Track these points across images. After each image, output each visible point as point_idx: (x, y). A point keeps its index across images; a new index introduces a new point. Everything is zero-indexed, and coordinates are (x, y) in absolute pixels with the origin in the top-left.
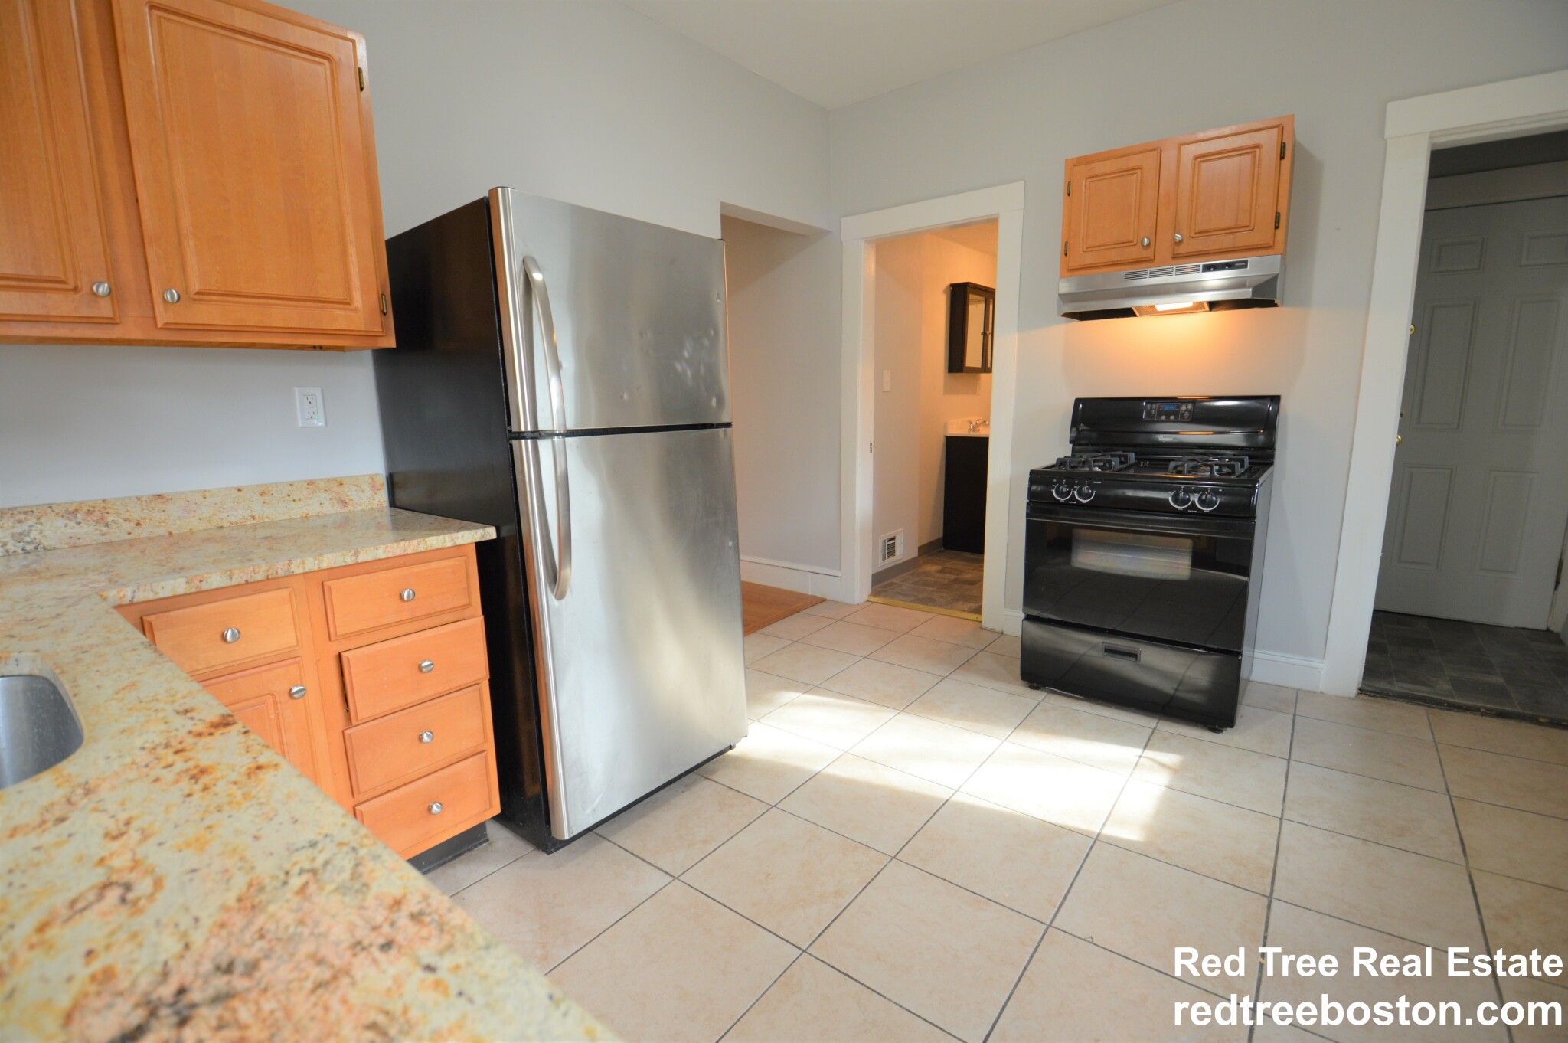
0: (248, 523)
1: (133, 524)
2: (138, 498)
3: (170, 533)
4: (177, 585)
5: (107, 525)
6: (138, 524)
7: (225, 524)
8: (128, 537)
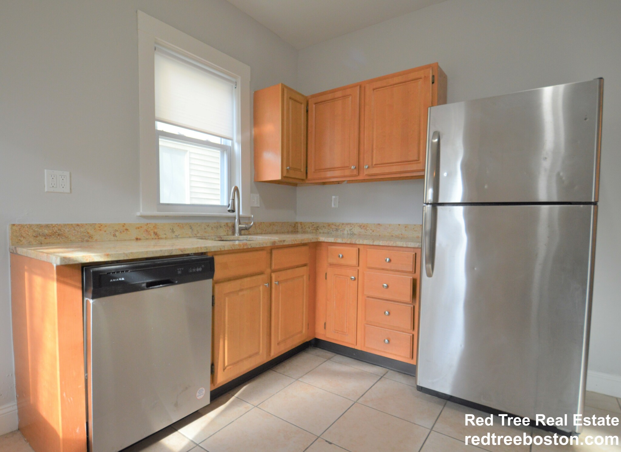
0: (400, 236)
1: (372, 231)
2: (374, 224)
3: (380, 235)
4: (331, 240)
5: (367, 230)
6: (373, 231)
7: (394, 235)
8: (370, 234)
